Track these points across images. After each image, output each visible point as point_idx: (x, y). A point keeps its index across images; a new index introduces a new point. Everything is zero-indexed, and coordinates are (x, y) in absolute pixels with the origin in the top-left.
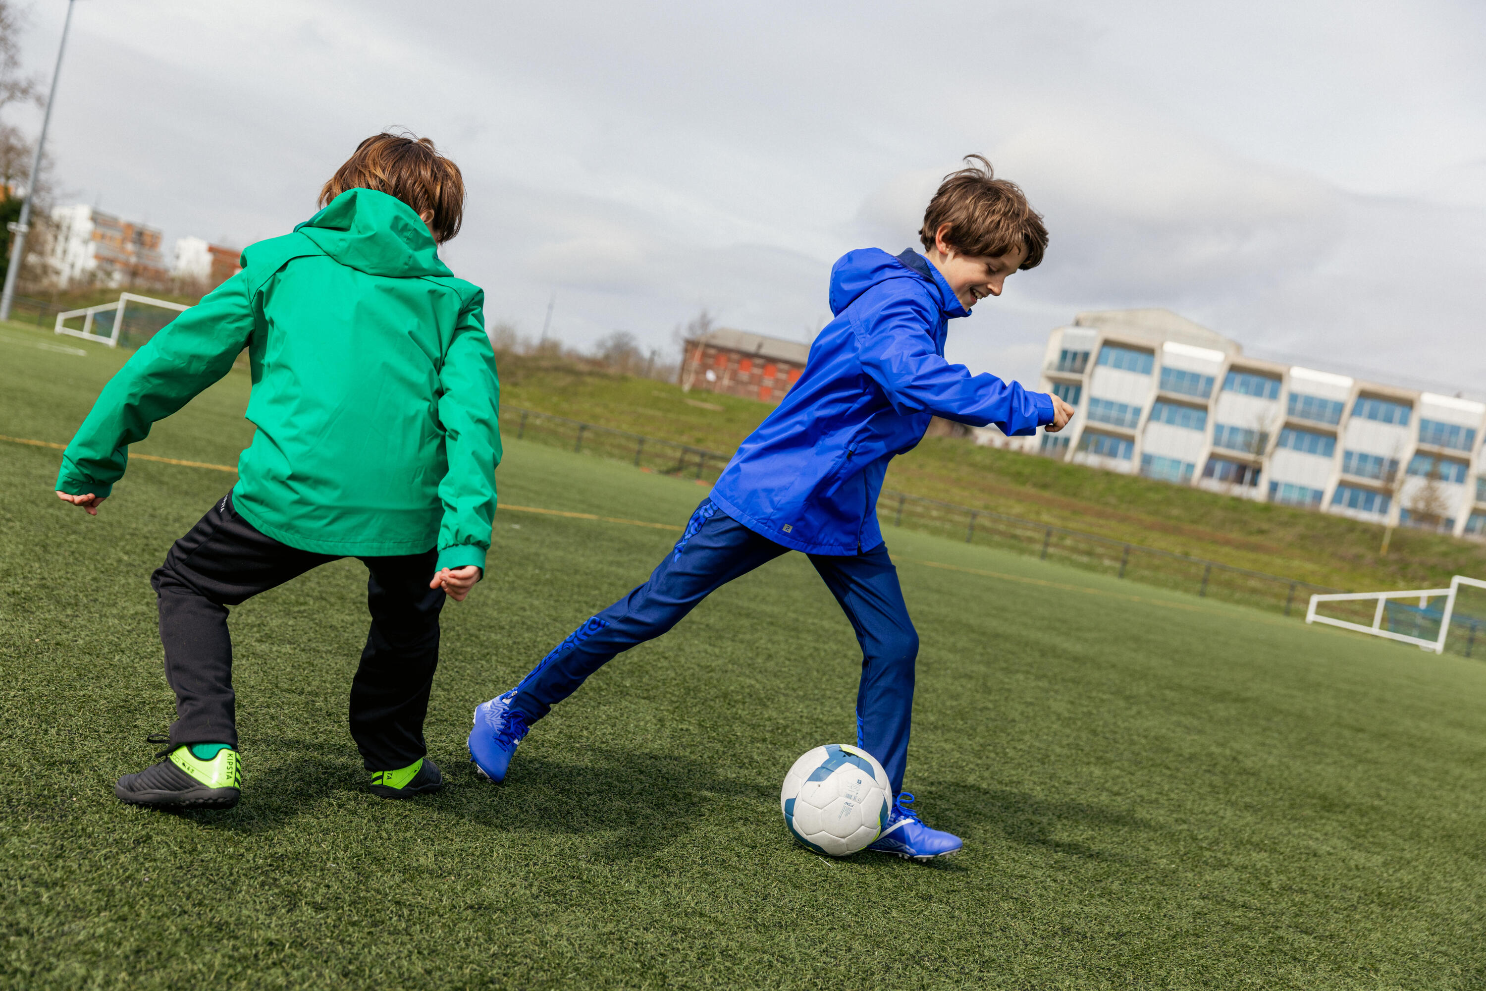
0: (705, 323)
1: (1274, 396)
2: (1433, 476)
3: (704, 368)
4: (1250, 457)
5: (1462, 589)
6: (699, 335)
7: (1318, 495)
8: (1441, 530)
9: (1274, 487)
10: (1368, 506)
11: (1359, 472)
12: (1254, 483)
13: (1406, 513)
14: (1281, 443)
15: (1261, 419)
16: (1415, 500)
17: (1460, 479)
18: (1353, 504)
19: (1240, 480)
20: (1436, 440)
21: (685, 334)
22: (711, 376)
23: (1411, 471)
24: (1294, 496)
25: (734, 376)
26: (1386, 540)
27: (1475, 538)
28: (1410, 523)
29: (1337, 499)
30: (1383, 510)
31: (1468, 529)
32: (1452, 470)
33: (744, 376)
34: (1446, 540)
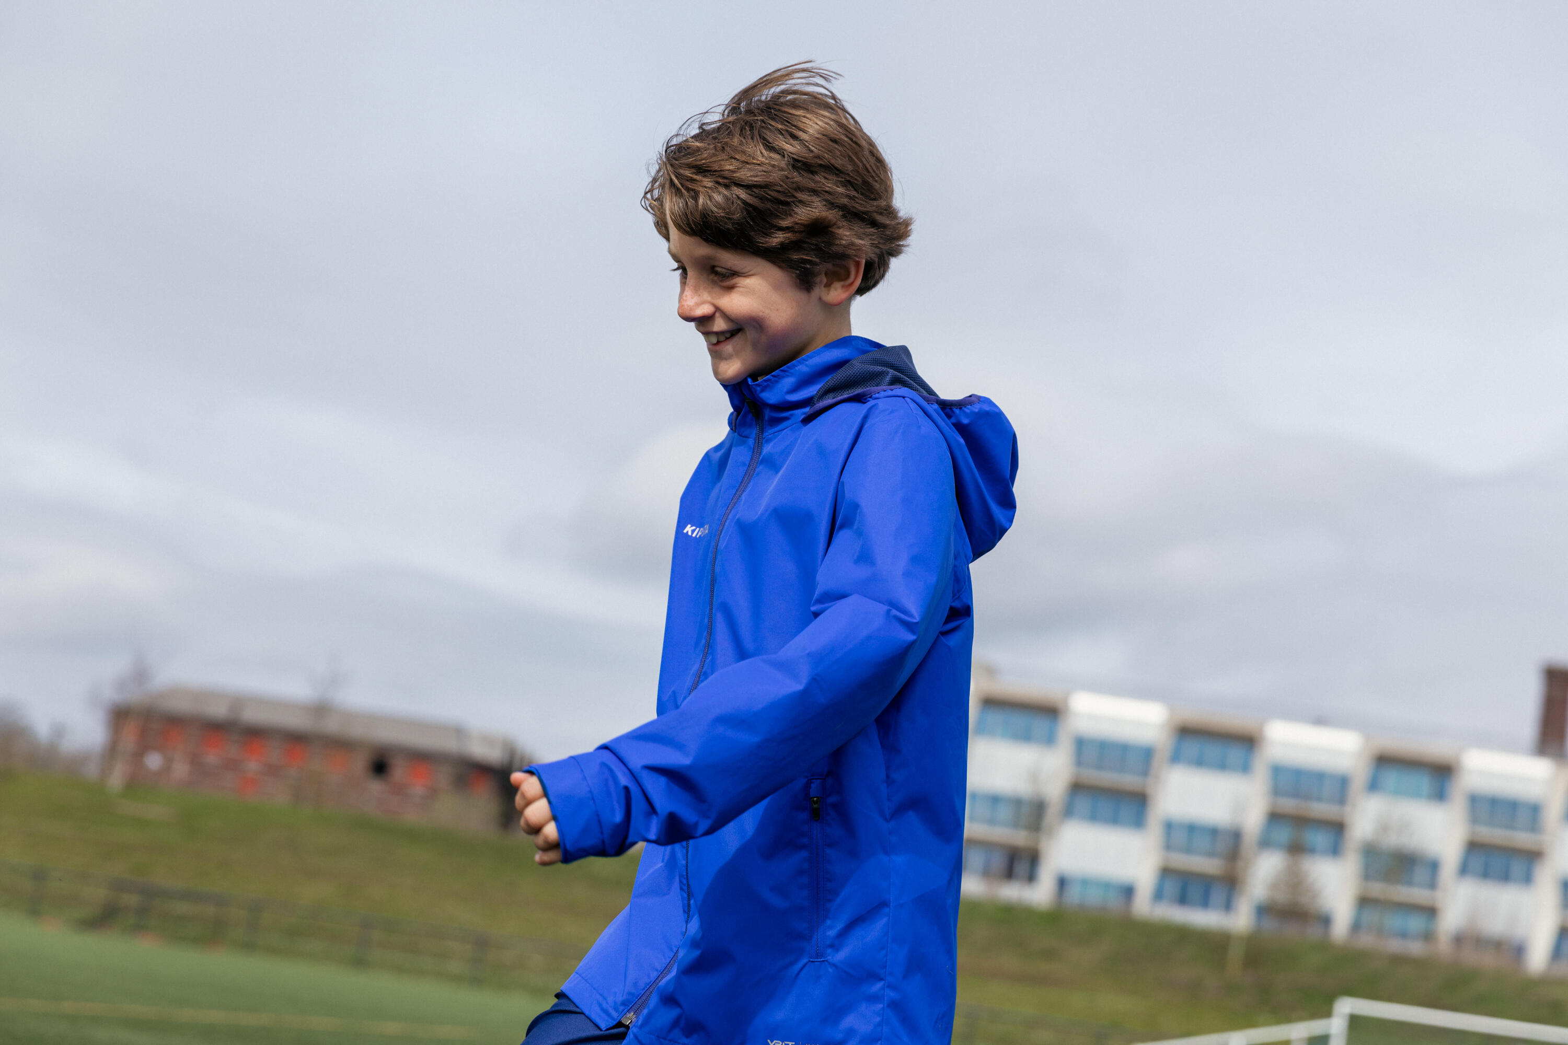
0: (141, 675)
1: (1050, 740)
2: (1296, 849)
3: (143, 748)
4: (1020, 838)
5: (1355, 1022)
6: (133, 696)
7: (1128, 891)
8: (1313, 932)
9: (1062, 883)
10: (1205, 903)
11: (1188, 850)
12: (1031, 877)
13: (1264, 910)
14: (1068, 812)
15: (1034, 777)
16: (1274, 886)
17: (1336, 850)
18: (1183, 900)
19: (1009, 874)
20: (1295, 794)
21: (111, 695)
22: (154, 761)
23: (1265, 843)
24: (1094, 898)
25: (195, 761)
26: (1236, 954)
27: (1366, 941)
28: (1270, 925)
29: (1158, 895)
30: (1228, 906)
31: (1356, 927)
32: (1319, 838)
33: (212, 758)
34: (1325, 945)
